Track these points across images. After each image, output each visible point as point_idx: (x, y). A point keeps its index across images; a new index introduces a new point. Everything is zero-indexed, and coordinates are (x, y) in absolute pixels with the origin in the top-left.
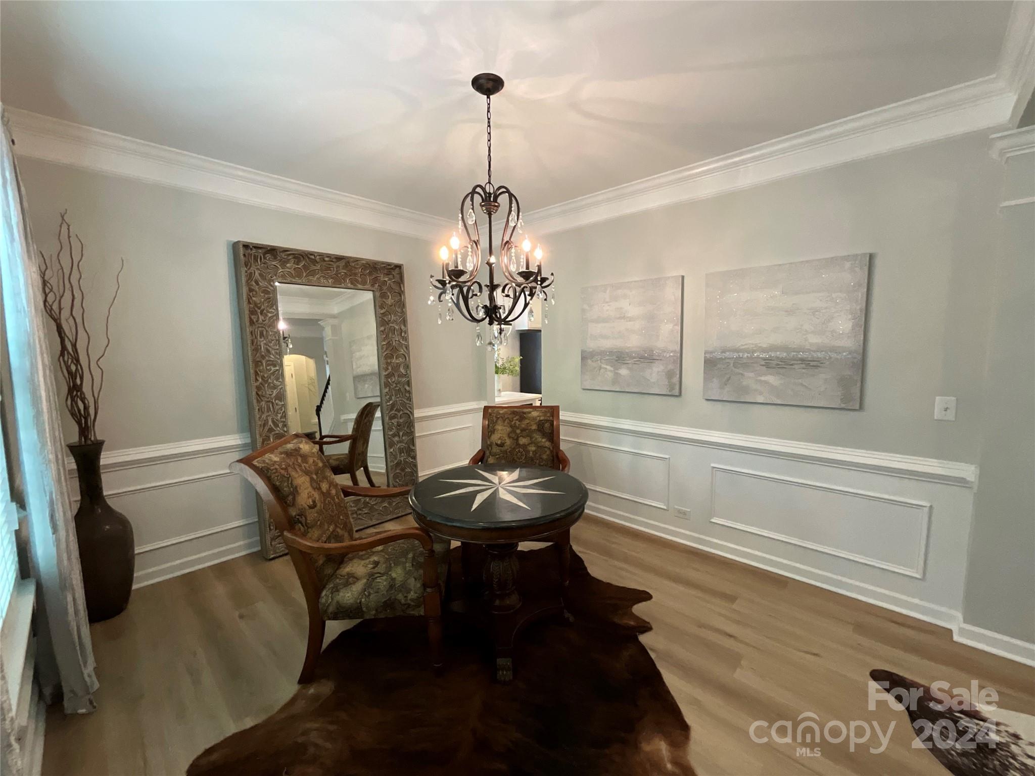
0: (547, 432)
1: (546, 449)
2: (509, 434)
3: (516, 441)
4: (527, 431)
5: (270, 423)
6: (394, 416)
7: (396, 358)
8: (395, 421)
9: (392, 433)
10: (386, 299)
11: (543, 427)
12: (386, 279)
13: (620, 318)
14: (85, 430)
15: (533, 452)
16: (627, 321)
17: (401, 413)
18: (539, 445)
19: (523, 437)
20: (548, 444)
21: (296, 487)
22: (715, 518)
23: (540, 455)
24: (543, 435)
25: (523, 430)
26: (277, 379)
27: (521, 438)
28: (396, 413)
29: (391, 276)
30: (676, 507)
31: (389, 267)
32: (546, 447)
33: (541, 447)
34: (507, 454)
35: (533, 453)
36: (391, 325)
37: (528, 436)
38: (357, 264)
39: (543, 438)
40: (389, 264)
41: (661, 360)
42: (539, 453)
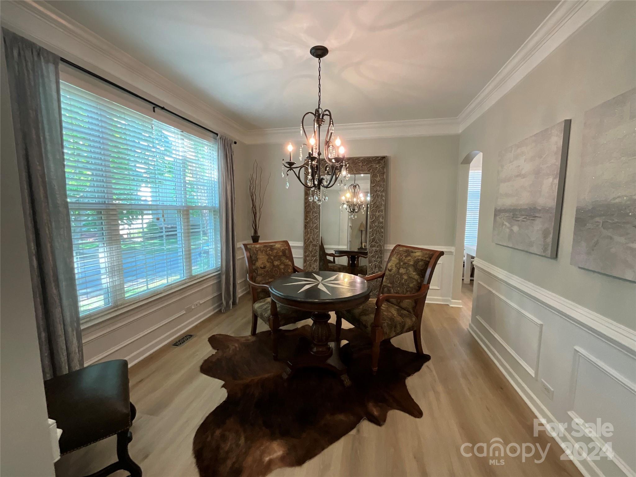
0: (419, 268)
1: (414, 280)
2: (396, 265)
3: (398, 270)
4: (406, 265)
5: (311, 239)
6: (374, 246)
7: (379, 212)
8: (374, 248)
9: (371, 255)
10: (376, 178)
11: (417, 264)
12: (377, 166)
13: (517, 176)
14: (256, 232)
15: (405, 279)
16: (522, 178)
17: (378, 244)
18: (410, 276)
19: (403, 268)
20: (417, 277)
21: (258, 258)
22: (573, 412)
23: (409, 283)
24: (416, 269)
25: (405, 264)
26: (316, 220)
27: (402, 268)
28: (375, 244)
29: (381, 164)
30: (543, 380)
31: (378, 159)
32: (414, 279)
33: (411, 278)
34: (391, 277)
35: (404, 281)
36: (378, 193)
37: (405, 268)
38: (359, 160)
39: (414, 272)
40: (377, 157)
41: (540, 217)
42: (408, 282)
